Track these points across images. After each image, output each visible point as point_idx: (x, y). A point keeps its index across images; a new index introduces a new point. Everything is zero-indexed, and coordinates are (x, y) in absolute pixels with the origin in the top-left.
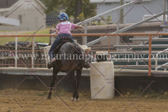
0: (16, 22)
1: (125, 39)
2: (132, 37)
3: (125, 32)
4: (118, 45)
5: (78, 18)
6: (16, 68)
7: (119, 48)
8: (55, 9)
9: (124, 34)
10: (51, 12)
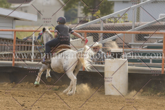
0: (34, 17)
1: (140, 37)
2: (147, 35)
3: (140, 30)
4: (133, 43)
5: (95, 15)
6: (32, 62)
7: (134, 45)
8: (73, 6)
9: (139, 32)
10: (69, 9)
